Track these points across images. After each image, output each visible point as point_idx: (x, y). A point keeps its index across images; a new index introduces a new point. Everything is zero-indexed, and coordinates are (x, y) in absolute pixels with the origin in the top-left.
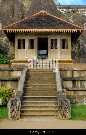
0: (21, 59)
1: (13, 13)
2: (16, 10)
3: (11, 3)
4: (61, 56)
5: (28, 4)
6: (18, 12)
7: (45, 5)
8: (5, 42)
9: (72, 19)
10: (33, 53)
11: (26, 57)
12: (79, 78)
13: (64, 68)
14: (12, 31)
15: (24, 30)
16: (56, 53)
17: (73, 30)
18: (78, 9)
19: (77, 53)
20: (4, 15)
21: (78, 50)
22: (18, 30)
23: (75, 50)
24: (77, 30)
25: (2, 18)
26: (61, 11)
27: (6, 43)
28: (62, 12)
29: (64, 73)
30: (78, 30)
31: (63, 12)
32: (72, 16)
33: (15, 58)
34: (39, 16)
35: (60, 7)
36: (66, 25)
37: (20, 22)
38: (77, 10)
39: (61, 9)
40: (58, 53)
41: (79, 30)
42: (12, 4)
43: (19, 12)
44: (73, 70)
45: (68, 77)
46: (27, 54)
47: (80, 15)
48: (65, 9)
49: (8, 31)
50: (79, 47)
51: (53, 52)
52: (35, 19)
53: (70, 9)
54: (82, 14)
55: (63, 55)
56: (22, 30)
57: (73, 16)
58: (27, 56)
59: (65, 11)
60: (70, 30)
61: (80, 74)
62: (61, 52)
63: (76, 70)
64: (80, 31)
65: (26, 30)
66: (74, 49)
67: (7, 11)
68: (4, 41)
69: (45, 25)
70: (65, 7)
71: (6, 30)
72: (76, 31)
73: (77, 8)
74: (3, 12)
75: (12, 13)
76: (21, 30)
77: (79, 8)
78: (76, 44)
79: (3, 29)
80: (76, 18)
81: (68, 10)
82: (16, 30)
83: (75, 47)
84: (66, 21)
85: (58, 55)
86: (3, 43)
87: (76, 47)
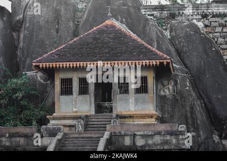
0: (66, 113)
1: (58, 23)
2: (63, 19)
3: (55, 5)
4: (137, 107)
5: (85, 4)
6: (66, 22)
7: (118, 6)
8: (41, 80)
9: (168, 31)
10: (86, 101)
11: (74, 110)
12: (144, 148)
13: (120, 132)
14: (48, 66)
15: (68, 63)
16: (127, 100)
17: (153, 62)
18: (181, 12)
19: (170, 98)
20: (40, 28)
21: (174, 92)
22: (58, 64)
23: (168, 92)
24: (160, 63)
25: (36, 36)
26: (149, 15)
27: (44, 82)
28: (149, 17)
29: (120, 139)
30: (161, 61)
31: (152, 17)
32: (169, 25)
33: (56, 110)
34: (101, 32)
35: (146, 9)
36: (144, 51)
37: (63, 48)
38: (179, 13)
39: (148, 13)
40: (130, 101)
41: (163, 62)
42: (57, 6)
43: (68, 22)
44: (135, 134)
45: (126, 146)
46: (76, 104)
47: (183, 23)
48: (155, 12)
49: (41, 66)
50: (175, 86)
51: (121, 100)
52: (91, 40)
53: (166, 12)
54: (188, 20)
55: (139, 104)
56: (64, 63)
57: (171, 25)
58: (76, 108)
59: (155, 15)
60: (147, 61)
61: (146, 141)
62: (136, 99)
63: (140, 135)
64: (165, 63)
65: (71, 63)
66: (166, 90)
67: (47, 21)
68: (39, 79)
69: (106, 53)
70: (155, 8)
71: (37, 64)
72: (158, 63)
73: (178, 10)
74: (39, 23)
75: (56, 23)
76: (63, 65)
77: (182, 10)
78: (170, 80)
79: (33, 64)
80: (176, 30)
81: (162, 13)
82: (54, 64)
83: (167, 87)
84: (145, 44)
85: (130, 105)
86: (38, 82)
87: (171, 87)
